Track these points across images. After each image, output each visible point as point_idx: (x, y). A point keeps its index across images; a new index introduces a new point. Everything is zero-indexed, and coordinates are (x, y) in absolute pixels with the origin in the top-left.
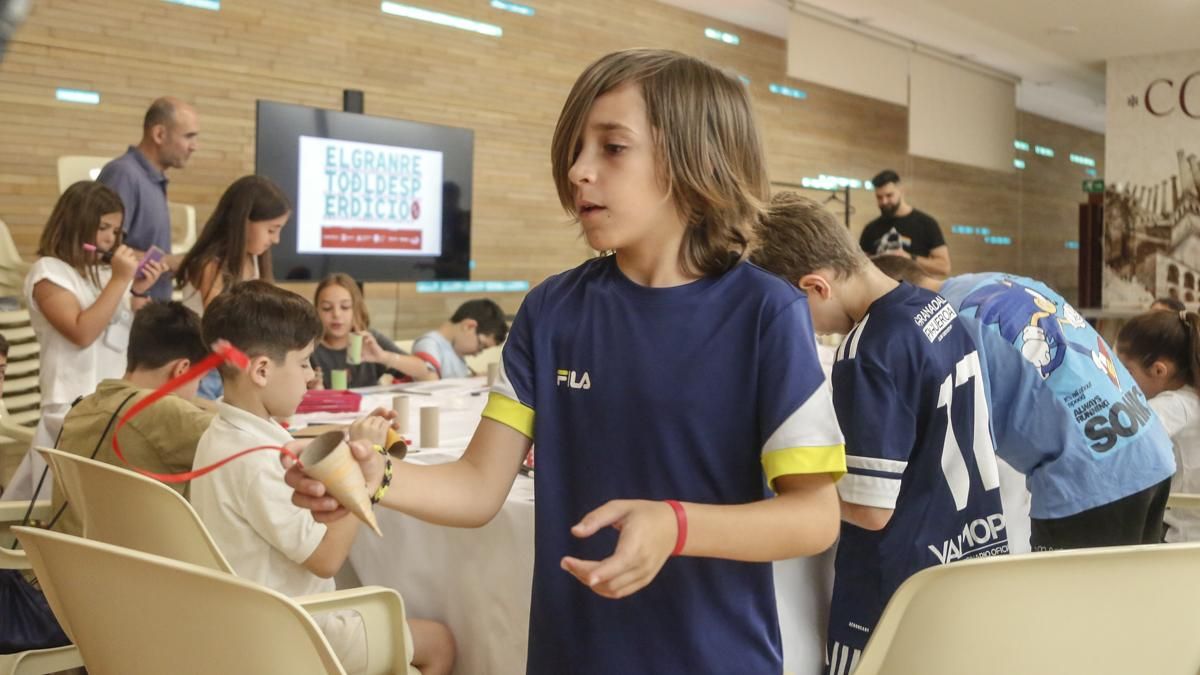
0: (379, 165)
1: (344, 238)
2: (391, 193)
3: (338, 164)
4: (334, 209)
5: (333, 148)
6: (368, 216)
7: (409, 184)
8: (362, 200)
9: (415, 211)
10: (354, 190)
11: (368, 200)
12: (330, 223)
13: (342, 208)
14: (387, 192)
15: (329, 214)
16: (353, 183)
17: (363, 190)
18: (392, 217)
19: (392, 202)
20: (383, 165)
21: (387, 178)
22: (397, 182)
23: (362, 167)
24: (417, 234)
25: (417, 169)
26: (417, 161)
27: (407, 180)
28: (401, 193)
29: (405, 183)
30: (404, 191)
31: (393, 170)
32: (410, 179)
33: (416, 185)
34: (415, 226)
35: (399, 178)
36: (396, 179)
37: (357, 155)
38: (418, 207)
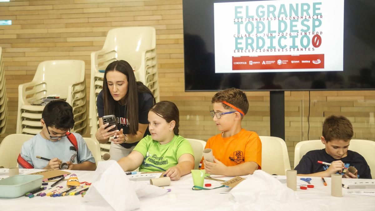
0: (280, 13)
1: (251, 63)
2: (292, 31)
3: (244, 17)
4: (243, 46)
5: (241, 7)
6: (272, 48)
7: (310, 24)
8: (266, 38)
9: (317, 41)
10: (258, 32)
11: (272, 37)
12: (238, 55)
13: (247, 44)
14: (288, 31)
15: (238, 49)
16: (258, 27)
17: (266, 31)
18: (294, 47)
19: (294, 38)
20: (285, 13)
21: (288, 22)
22: (299, 24)
23: (266, 17)
24: (321, 57)
25: (317, 12)
26: (317, 6)
27: (308, 21)
28: (302, 30)
29: (305, 23)
30: (305, 28)
31: (293, 15)
32: (311, 20)
33: (317, 23)
34: (317, 51)
35: (300, 20)
36: (297, 21)
37: (261, 9)
38: (319, 38)
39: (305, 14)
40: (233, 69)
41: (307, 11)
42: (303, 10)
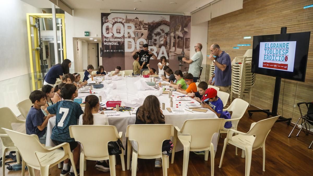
0: (277, 47)
1: (268, 65)
2: (279, 54)
3: (267, 48)
4: (266, 58)
5: (267, 44)
6: (273, 60)
7: (285, 51)
8: (272, 56)
9: (286, 59)
10: (270, 54)
11: (274, 56)
12: (265, 61)
13: (267, 58)
14: (278, 54)
16: (270, 52)
17: (272, 54)
18: (279, 60)
19: (280, 57)
20: (278, 47)
21: (279, 50)
22: (281, 51)
23: (273, 48)
24: (287, 65)
25: (287, 47)
26: (288, 45)
27: (284, 50)
28: (282, 54)
29: (284, 51)
30: (283, 53)
31: (280, 48)
32: (285, 50)
33: (287, 51)
34: (286, 63)
35: (282, 50)
36: (281, 50)
37: (272, 45)
38: (287, 58)
39: (284, 47)
40: (263, 67)
41: (284, 46)
42: (283, 46)
